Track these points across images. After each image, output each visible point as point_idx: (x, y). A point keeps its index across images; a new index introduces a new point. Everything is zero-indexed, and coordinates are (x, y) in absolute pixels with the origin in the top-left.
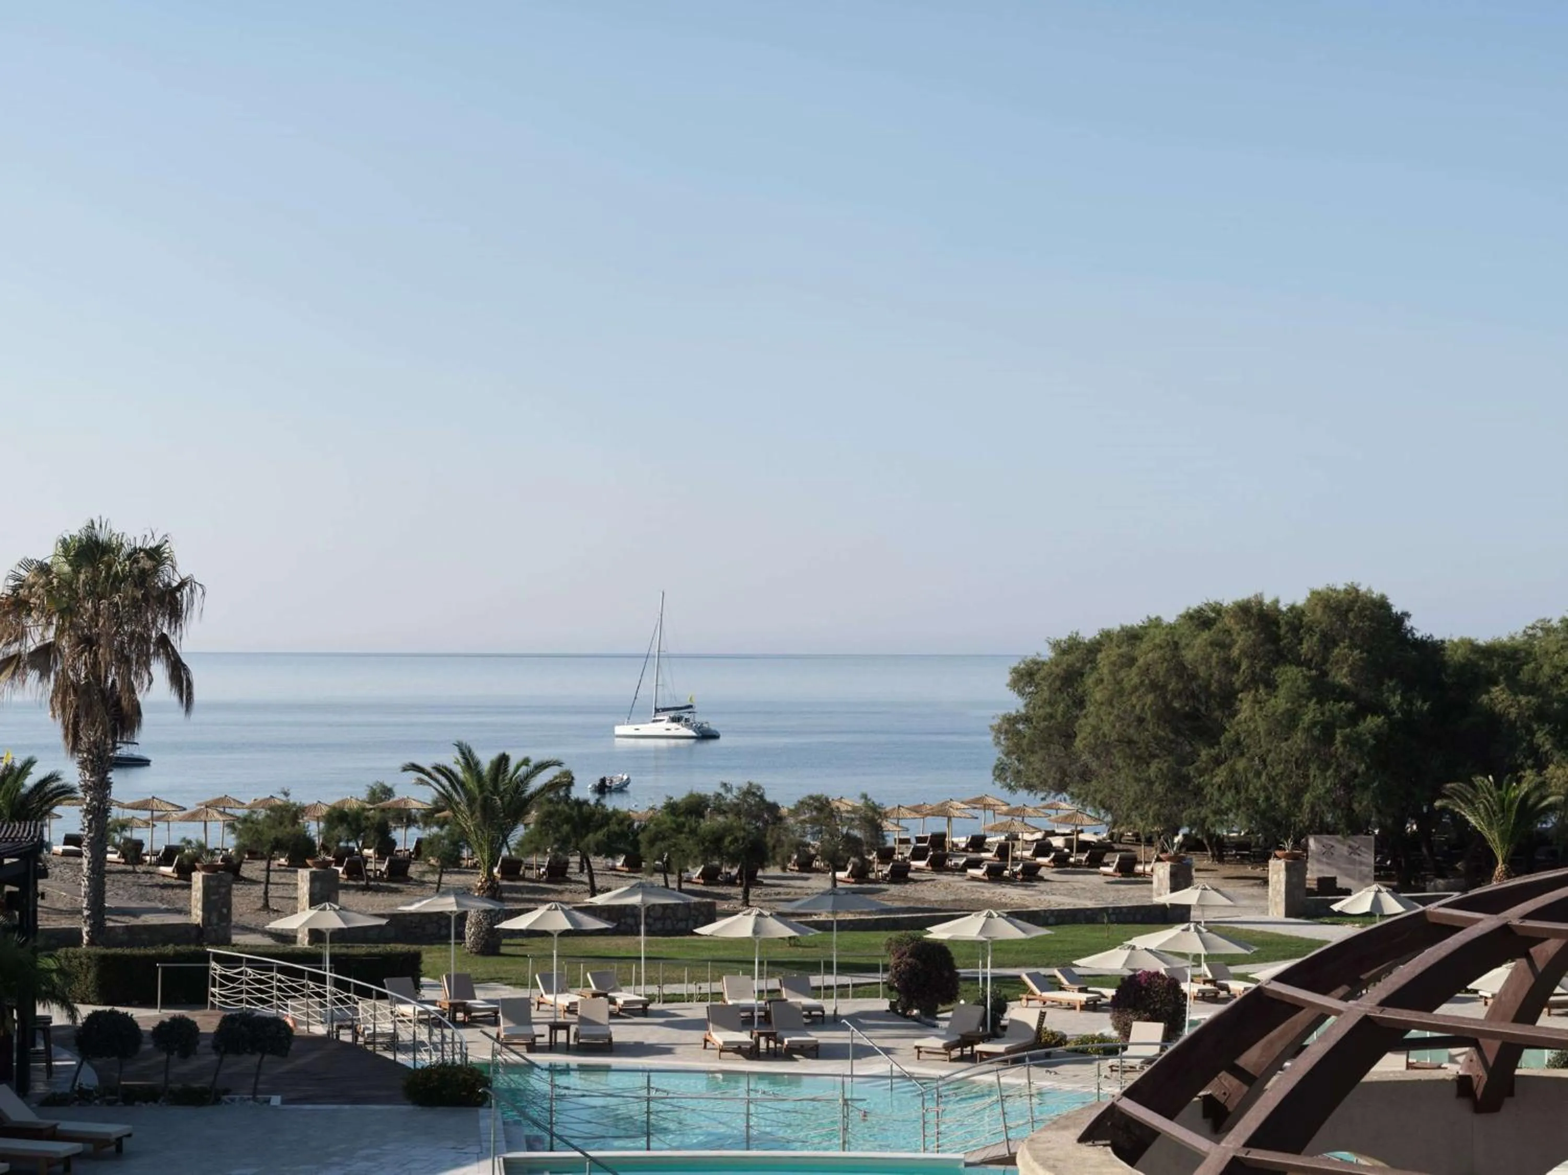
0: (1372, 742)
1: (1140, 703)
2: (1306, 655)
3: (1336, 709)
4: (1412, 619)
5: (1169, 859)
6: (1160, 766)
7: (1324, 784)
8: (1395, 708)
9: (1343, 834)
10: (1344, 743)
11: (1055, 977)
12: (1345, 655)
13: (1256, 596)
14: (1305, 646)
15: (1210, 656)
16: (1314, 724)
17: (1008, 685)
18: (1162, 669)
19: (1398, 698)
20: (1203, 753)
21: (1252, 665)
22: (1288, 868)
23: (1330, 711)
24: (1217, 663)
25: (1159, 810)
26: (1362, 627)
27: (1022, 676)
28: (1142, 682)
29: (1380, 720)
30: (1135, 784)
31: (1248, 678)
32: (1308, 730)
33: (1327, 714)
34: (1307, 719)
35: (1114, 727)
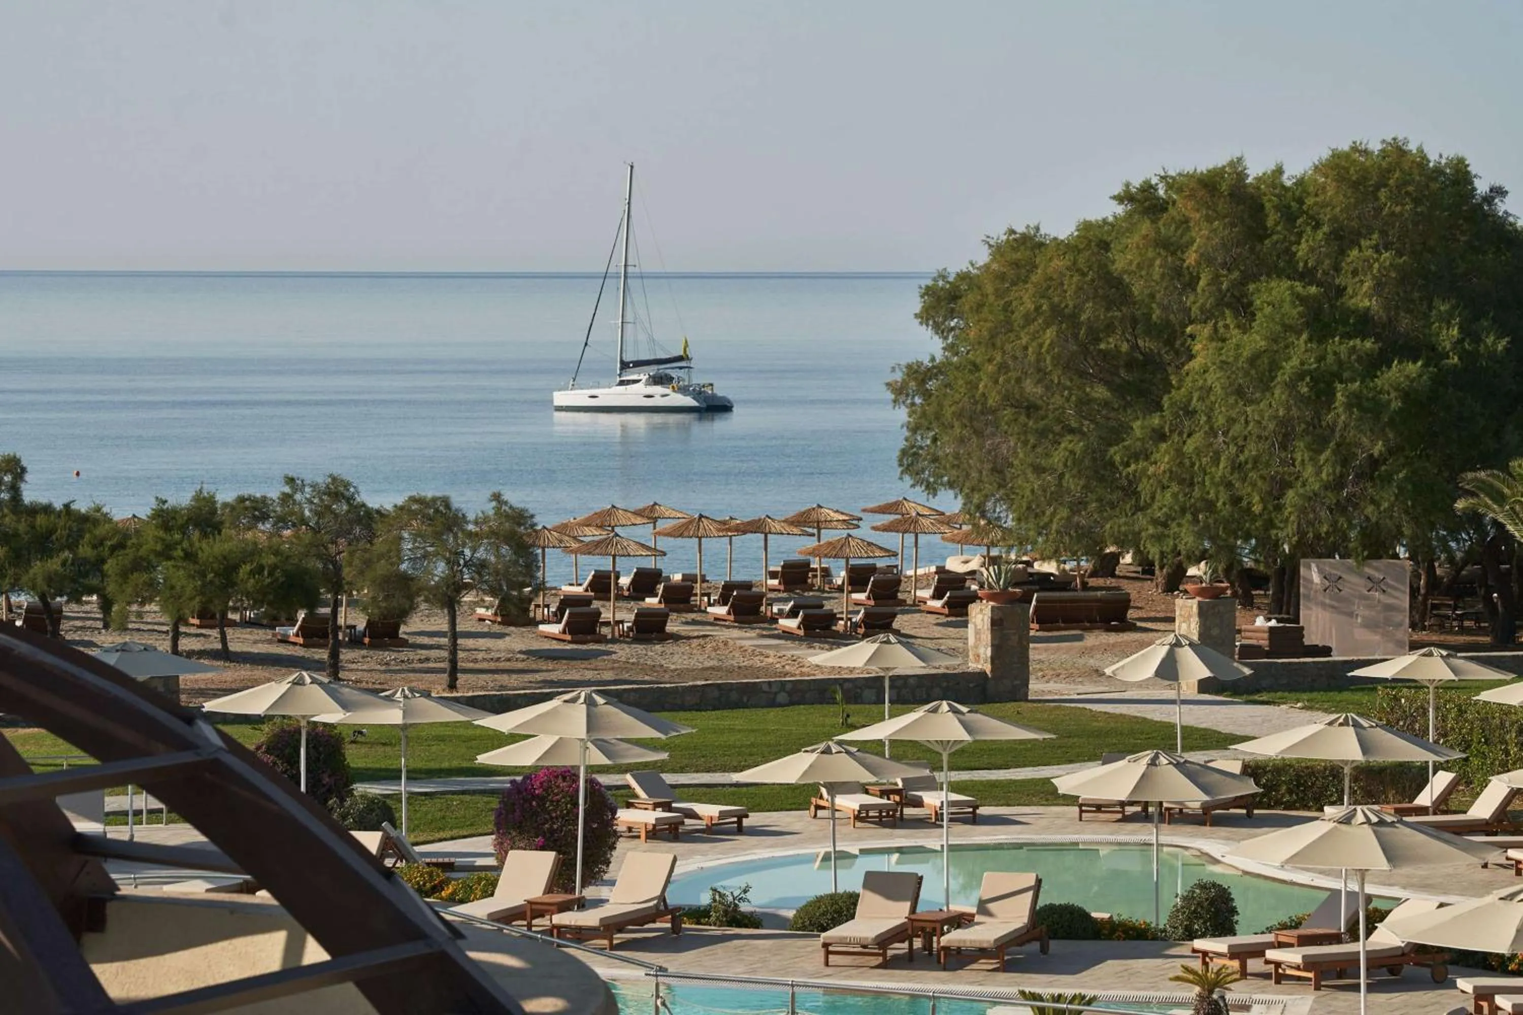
0: (1396, 405)
1: (1034, 344)
2: (1306, 263)
3: (1343, 349)
4: (1507, 199)
5: (990, 598)
6: (1070, 446)
7: (1318, 473)
8: (1448, 347)
9: (1356, 558)
10: (1349, 406)
11: (628, 787)
12: (1366, 260)
13: (1232, 164)
14: (1304, 245)
15: (1152, 261)
16: (1300, 376)
17: (916, 316)
18: (1072, 283)
19: (1455, 332)
20: (1137, 425)
21: (1215, 280)
22: (1203, 612)
23: (1335, 353)
24: (1163, 276)
25: (1068, 519)
26: (1401, 214)
27: (939, 300)
28: (1038, 309)
29: (1413, 368)
30: (1031, 476)
31: (1211, 300)
32: (1291, 385)
33: (1330, 358)
34: (1290, 366)
35: (996, 382)
